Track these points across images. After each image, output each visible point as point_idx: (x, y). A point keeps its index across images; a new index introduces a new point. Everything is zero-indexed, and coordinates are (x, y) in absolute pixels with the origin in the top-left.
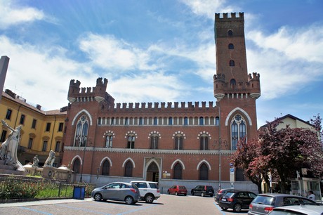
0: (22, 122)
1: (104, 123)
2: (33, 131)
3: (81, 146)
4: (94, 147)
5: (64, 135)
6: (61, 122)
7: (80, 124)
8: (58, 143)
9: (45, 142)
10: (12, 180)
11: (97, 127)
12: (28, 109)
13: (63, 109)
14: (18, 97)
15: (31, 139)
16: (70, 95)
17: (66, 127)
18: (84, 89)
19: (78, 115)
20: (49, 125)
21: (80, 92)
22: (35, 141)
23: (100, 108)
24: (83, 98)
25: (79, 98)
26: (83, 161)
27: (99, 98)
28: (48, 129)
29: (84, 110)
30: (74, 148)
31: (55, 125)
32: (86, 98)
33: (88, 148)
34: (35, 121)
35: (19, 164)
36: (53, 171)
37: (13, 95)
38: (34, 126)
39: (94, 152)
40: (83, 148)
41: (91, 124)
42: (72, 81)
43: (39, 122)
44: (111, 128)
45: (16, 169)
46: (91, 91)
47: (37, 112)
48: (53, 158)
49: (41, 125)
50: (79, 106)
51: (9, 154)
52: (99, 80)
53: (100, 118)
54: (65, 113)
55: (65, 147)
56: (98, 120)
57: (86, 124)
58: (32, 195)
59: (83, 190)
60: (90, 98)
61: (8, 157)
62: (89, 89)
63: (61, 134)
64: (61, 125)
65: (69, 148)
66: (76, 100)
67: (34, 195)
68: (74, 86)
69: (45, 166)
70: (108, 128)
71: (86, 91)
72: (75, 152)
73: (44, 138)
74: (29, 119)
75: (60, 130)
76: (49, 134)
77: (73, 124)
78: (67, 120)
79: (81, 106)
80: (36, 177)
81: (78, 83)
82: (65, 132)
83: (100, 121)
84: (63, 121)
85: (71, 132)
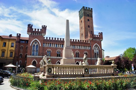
1: (46, 46)
7: (34, 45)
8: (11, 53)
11: (43, 47)
19: (33, 41)
25: (34, 33)
29: (36, 39)
30: (32, 56)
32: (37, 33)
40: (37, 56)
41: (40, 46)
44: (50, 48)
46: (39, 31)
50: (33, 37)
55: (27, 56)
56: (43, 44)
57: (37, 45)
60: (39, 34)
65: (30, 56)
66: (32, 34)
70: (48, 48)
71: (37, 30)
72: (33, 58)
77: (31, 45)
84: (14, 42)
85: (30, 49)
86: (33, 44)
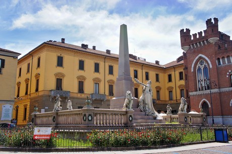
0: (147, 78)
1: (224, 62)
2: (157, 84)
3: (206, 89)
4: (219, 88)
5: (186, 83)
6: (180, 71)
7: (199, 69)
8: (182, 90)
9: (170, 92)
10: (158, 128)
11: (217, 68)
12: (149, 66)
13: (179, 59)
14: (139, 58)
15: (158, 92)
16: (183, 45)
17: (186, 75)
18: (195, 35)
19: (195, 61)
20: (170, 76)
21: (192, 38)
22: (161, 92)
23: (217, 48)
24: (196, 44)
25: (193, 45)
26: (211, 104)
27: (213, 40)
28: (170, 80)
29: (200, 55)
30: (198, 93)
31: (176, 75)
32: (200, 43)
33: (213, 91)
34: (157, 75)
35: (156, 113)
36: (188, 117)
37: (134, 57)
38: (157, 80)
39: (220, 93)
40: (208, 91)
41: (211, 66)
42: (182, 31)
43: (161, 75)
45: (155, 118)
46: (203, 35)
47: (156, 67)
48: (185, 105)
49: (163, 77)
50: (194, 52)
51: (147, 106)
52: (208, 22)
53: (219, 59)
54: (182, 62)
55: (190, 93)
56: (217, 61)
57: (205, 68)
58: (178, 141)
59: (225, 132)
60: (203, 42)
61: (147, 109)
62: (200, 33)
63: (183, 82)
64: (181, 74)
65: (195, 93)
66: (190, 47)
67: (179, 140)
68: (185, 35)
69: (179, 113)
71: (198, 37)
72: (200, 96)
73: (168, 89)
74: (152, 75)
75: (181, 78)
76: (172, 84)
77: (192, 71)
78: (186, 68)
79: (196, 52)
80: (173, 123)
81: (188, 31)
82: (186, 79)
83: (219, 62)
84: (182, 70)
85: (193, 78)
86: (197, 66)
